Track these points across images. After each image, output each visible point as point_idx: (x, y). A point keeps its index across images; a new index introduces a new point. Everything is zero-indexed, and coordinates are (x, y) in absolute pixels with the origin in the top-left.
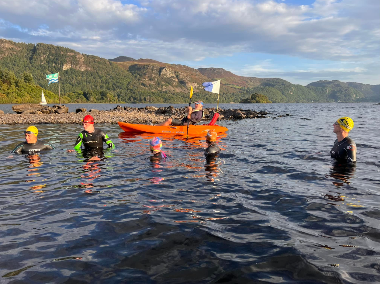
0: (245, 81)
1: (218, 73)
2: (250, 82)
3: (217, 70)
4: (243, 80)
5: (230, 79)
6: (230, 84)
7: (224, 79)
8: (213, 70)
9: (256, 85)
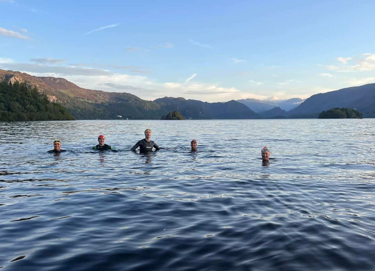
0: (93, 94)
1: (60, 84)
2: (99, 96)
3: (58, 80)
4: (91, 93)
5: (77, 91)
6: (80, 98)
7: (69, 91)
8: (54, 79)
9: (107, 99)
